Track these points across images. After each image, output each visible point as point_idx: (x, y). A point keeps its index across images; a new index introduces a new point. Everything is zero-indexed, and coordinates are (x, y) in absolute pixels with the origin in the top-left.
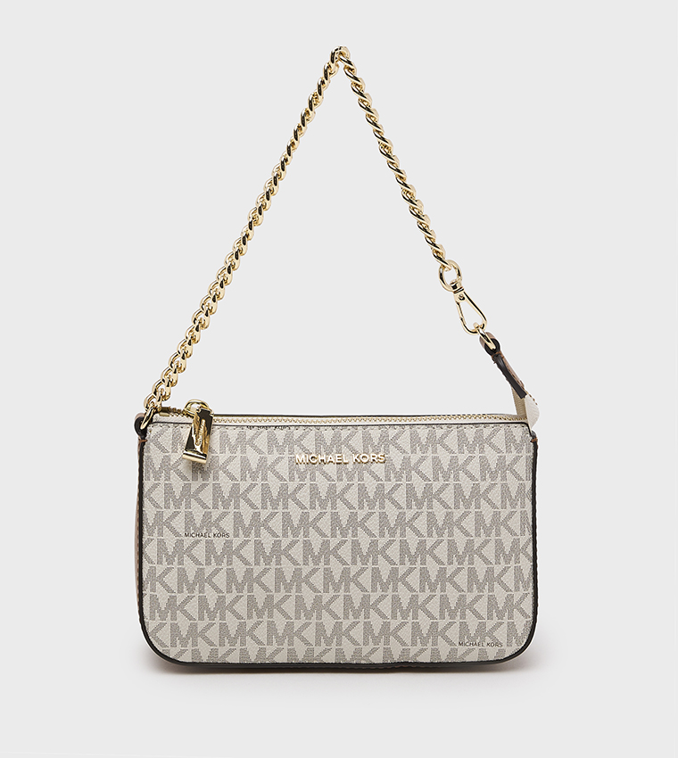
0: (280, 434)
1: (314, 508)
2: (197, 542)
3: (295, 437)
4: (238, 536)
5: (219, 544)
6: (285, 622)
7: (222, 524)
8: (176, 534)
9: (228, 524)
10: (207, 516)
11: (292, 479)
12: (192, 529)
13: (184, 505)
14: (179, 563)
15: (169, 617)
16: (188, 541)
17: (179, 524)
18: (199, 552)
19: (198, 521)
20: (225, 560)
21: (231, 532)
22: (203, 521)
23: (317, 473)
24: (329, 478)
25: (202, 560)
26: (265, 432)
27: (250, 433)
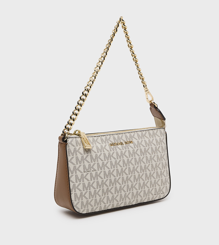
0: (104, 138)
1: (118, 159)
2: (88, 174)
3: (108, 138)
4: (99, 170)
5: (94, 173)
6: (112, 195)
7: (94, 167)
8: (81, 172)
9: (95, 167)
10: (89, 165)
11: (111, 151)
12: (86, 170)
13: (82, 162)
14: (83, 181)
15: (81, 200)
16: (85, 174)
17: (81, 169)
18: (88, 177)
19: (87, 167)
20: (96, 178)
21: (97, 169)
22: (89, 167)
23: (117, 148)
24: (120, 149)
25: (89, 179)
26: (99, 138)
27: (95, 138)
